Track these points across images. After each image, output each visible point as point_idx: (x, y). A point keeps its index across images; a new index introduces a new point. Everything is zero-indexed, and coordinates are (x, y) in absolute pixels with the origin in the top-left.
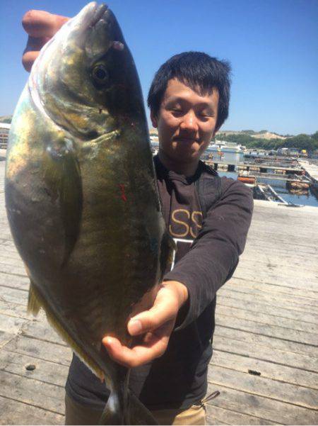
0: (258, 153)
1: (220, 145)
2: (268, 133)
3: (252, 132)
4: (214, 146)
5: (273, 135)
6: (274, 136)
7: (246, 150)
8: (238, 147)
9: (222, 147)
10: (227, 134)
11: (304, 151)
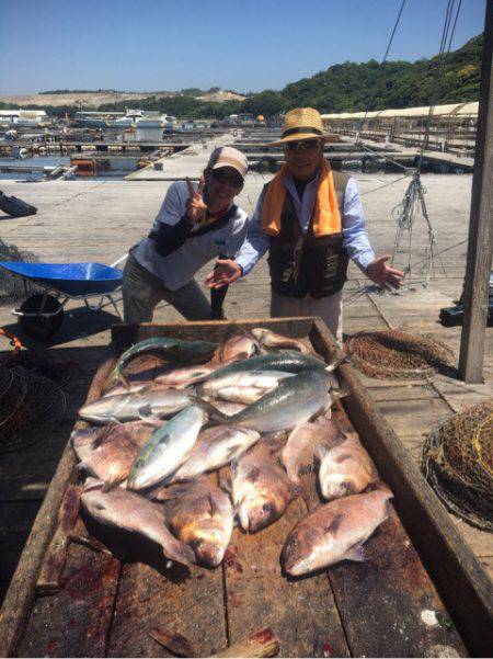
0: (195, 126)
1: (134, 117)
2: (221, 93)
3: (197, 92)
4: (124, 119)
5: (230, 94)
6: (230, 96)
7: (175, 122)
8: (163, 119)
9: (137, 120)
10: (158, 98)
11: (261, 117)
